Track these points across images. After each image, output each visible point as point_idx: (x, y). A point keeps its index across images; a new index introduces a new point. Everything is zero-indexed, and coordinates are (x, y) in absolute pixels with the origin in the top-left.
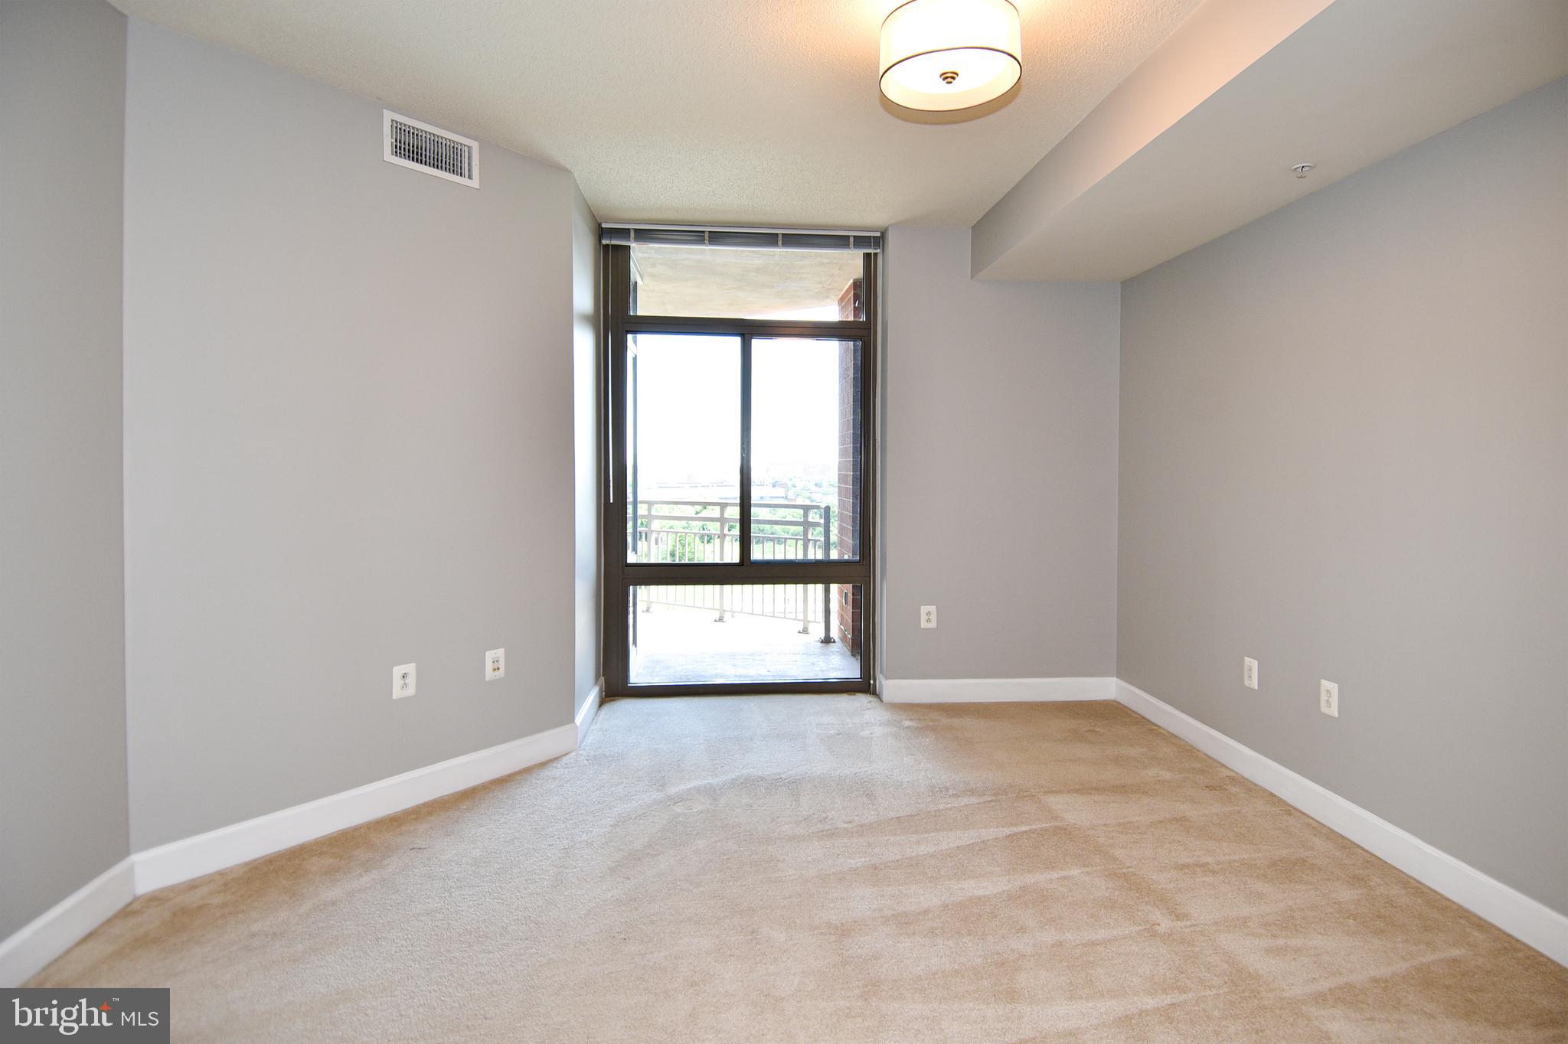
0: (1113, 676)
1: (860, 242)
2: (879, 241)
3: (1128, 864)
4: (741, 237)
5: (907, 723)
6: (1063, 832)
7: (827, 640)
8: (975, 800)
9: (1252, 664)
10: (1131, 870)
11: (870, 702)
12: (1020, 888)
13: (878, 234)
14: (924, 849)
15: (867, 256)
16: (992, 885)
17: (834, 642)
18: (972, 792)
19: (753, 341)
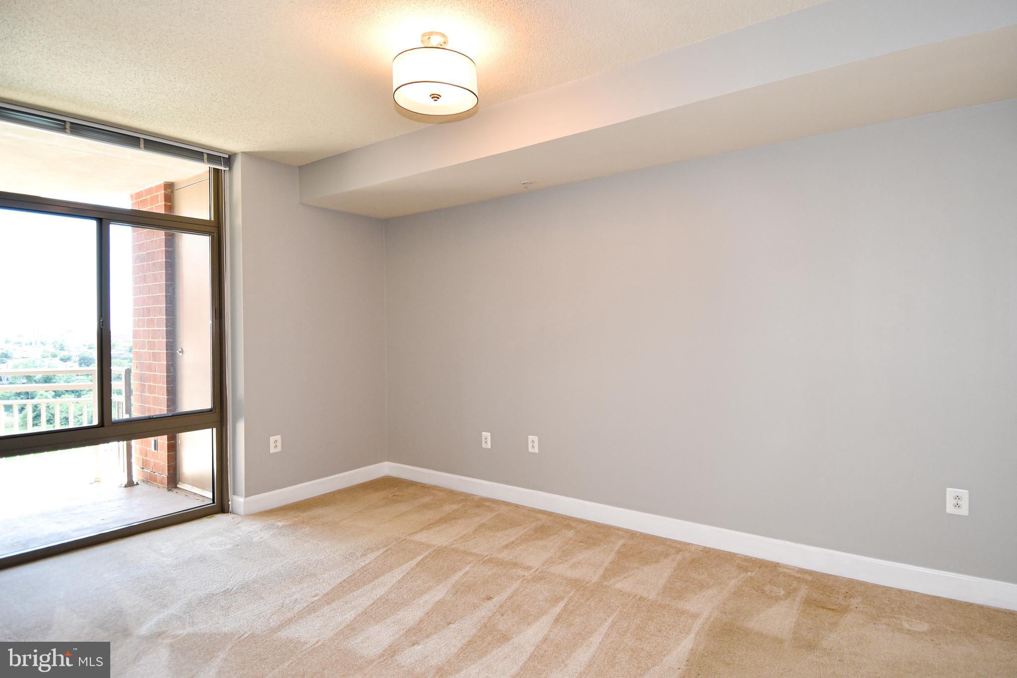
0: (385, 461)
1: (212, 158)
2: (229, 160)
3: (485, 555)
4: (106, 134)
5: (280, 524)
6: (440, 552)
7: (130, 484)
8: (377, 554)
9: (486, 435)
10: (488, 557)
11: (233, 518)
12: (452, 587)
13: (227, 156)
14: (380, 592)
15: (217, 171)
16: (439, 593)
17: (137, 484)
18: (371, 550)
19: (111, 226)
